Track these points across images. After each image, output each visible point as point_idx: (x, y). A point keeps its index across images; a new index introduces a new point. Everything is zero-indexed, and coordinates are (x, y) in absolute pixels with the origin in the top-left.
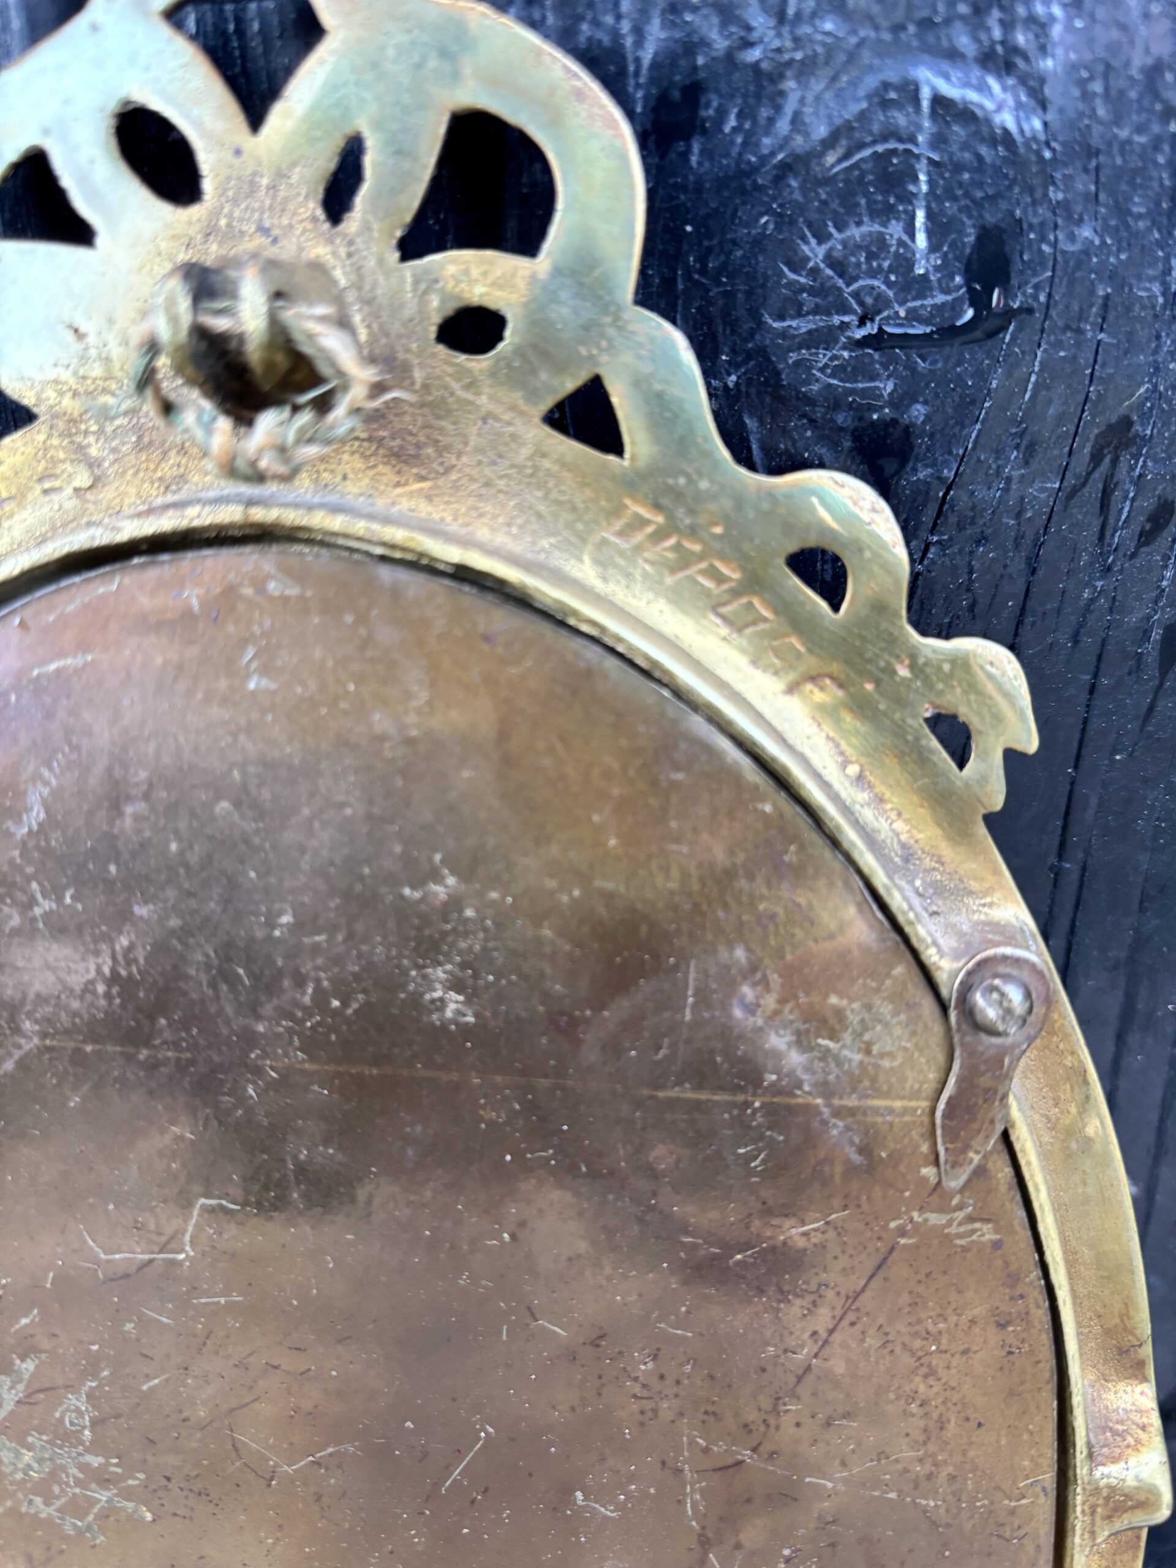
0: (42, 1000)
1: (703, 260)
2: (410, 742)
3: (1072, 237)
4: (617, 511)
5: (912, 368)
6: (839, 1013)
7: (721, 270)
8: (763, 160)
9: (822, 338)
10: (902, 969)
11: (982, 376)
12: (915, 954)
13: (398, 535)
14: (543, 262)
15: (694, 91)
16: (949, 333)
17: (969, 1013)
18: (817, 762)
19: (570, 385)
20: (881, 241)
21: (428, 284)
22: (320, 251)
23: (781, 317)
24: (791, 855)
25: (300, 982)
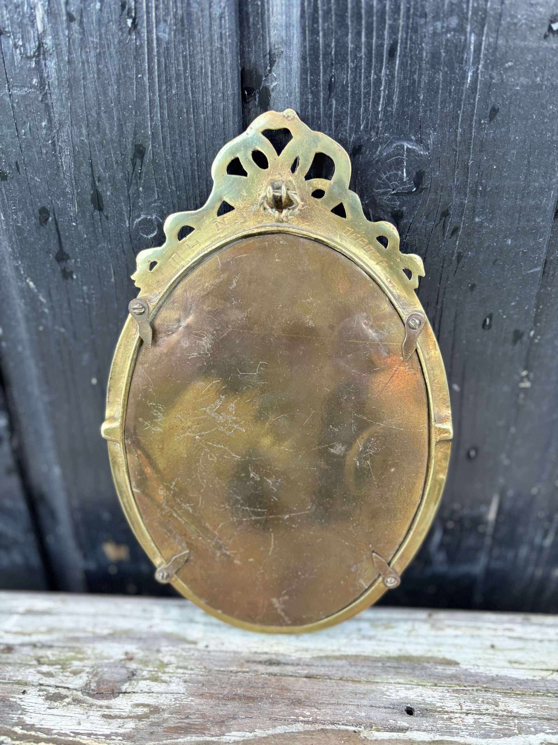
0: (233, 321)
1: (361, 178)
2: (305, 271)
3: (435, 174)
4: (344, 229)
5: (403, 199)
6: (384, 325)
7: (365, 180)
8: (374, 159)
9: (385, 193)
10: (396, 317)
11: (417, 201)
12: (399, 314)
13: (305, 233)
14: (332, 181)
15: (360, 147)
16: (410, 193)
17: (409, 325)
18: (381, 278)
19: (336, 204)
20: (397, 175)
21: (310, 185)
22: (291, 178)
23: (377, 189)
24: (376, 295)
25: (283, 318)
